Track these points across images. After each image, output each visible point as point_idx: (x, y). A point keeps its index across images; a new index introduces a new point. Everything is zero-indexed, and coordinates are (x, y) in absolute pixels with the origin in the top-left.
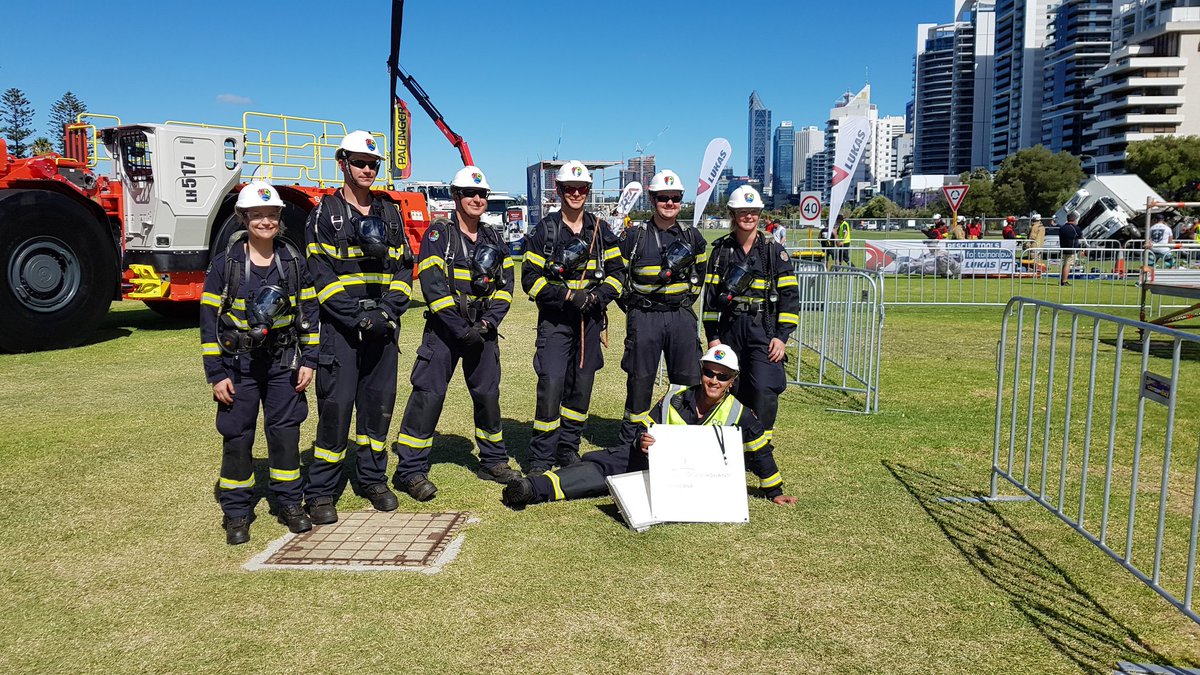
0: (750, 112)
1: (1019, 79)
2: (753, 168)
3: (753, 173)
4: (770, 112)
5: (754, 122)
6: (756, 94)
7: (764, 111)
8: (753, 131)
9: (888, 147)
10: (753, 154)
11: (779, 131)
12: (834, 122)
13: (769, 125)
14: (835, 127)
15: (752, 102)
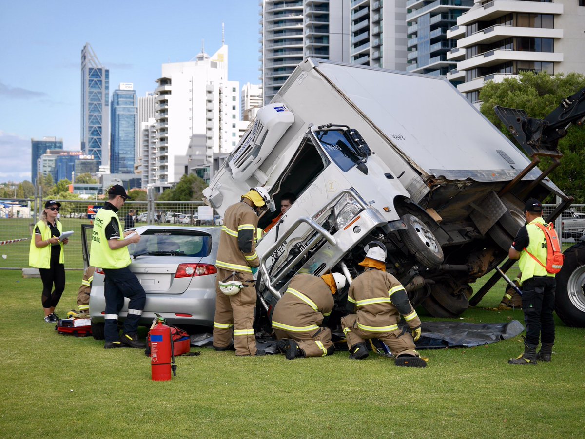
0: (83, 69)
1: (378, 35)
2: (86, 141)
3: (87, 148)
4: (107, 71)
5: (87, 83)
6: (89, 49)
7: (100, 70)
8: (87, 94)
9: (234, 117)
10: (87, 124)
11: (117, 95)
12: (165, 81)
13: (107, 88)
14: (167, 88)
15: (84, 57)
